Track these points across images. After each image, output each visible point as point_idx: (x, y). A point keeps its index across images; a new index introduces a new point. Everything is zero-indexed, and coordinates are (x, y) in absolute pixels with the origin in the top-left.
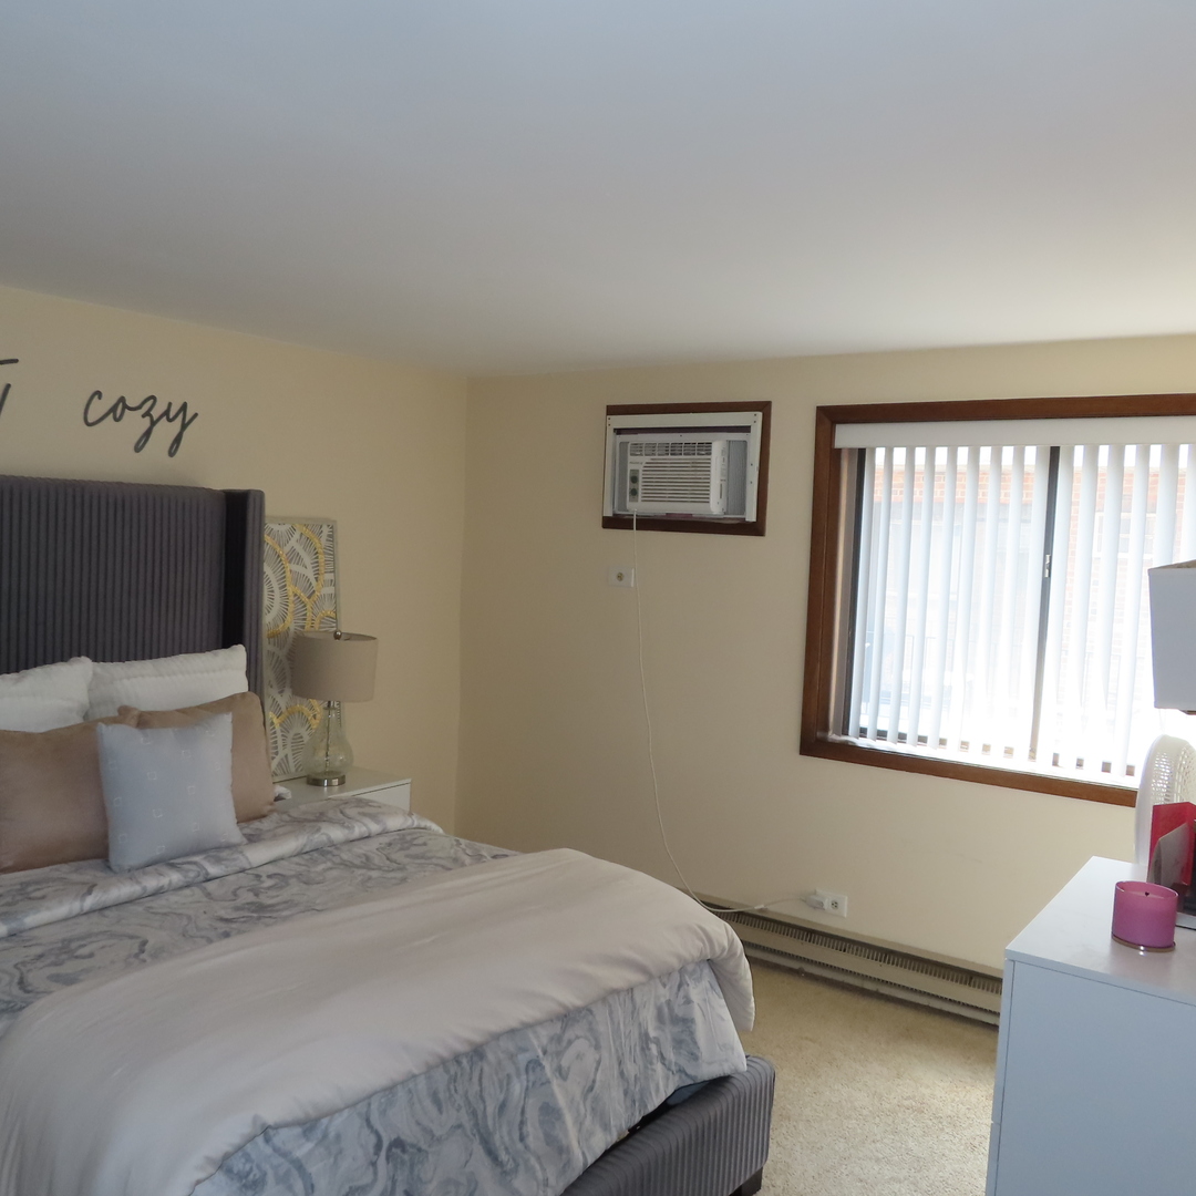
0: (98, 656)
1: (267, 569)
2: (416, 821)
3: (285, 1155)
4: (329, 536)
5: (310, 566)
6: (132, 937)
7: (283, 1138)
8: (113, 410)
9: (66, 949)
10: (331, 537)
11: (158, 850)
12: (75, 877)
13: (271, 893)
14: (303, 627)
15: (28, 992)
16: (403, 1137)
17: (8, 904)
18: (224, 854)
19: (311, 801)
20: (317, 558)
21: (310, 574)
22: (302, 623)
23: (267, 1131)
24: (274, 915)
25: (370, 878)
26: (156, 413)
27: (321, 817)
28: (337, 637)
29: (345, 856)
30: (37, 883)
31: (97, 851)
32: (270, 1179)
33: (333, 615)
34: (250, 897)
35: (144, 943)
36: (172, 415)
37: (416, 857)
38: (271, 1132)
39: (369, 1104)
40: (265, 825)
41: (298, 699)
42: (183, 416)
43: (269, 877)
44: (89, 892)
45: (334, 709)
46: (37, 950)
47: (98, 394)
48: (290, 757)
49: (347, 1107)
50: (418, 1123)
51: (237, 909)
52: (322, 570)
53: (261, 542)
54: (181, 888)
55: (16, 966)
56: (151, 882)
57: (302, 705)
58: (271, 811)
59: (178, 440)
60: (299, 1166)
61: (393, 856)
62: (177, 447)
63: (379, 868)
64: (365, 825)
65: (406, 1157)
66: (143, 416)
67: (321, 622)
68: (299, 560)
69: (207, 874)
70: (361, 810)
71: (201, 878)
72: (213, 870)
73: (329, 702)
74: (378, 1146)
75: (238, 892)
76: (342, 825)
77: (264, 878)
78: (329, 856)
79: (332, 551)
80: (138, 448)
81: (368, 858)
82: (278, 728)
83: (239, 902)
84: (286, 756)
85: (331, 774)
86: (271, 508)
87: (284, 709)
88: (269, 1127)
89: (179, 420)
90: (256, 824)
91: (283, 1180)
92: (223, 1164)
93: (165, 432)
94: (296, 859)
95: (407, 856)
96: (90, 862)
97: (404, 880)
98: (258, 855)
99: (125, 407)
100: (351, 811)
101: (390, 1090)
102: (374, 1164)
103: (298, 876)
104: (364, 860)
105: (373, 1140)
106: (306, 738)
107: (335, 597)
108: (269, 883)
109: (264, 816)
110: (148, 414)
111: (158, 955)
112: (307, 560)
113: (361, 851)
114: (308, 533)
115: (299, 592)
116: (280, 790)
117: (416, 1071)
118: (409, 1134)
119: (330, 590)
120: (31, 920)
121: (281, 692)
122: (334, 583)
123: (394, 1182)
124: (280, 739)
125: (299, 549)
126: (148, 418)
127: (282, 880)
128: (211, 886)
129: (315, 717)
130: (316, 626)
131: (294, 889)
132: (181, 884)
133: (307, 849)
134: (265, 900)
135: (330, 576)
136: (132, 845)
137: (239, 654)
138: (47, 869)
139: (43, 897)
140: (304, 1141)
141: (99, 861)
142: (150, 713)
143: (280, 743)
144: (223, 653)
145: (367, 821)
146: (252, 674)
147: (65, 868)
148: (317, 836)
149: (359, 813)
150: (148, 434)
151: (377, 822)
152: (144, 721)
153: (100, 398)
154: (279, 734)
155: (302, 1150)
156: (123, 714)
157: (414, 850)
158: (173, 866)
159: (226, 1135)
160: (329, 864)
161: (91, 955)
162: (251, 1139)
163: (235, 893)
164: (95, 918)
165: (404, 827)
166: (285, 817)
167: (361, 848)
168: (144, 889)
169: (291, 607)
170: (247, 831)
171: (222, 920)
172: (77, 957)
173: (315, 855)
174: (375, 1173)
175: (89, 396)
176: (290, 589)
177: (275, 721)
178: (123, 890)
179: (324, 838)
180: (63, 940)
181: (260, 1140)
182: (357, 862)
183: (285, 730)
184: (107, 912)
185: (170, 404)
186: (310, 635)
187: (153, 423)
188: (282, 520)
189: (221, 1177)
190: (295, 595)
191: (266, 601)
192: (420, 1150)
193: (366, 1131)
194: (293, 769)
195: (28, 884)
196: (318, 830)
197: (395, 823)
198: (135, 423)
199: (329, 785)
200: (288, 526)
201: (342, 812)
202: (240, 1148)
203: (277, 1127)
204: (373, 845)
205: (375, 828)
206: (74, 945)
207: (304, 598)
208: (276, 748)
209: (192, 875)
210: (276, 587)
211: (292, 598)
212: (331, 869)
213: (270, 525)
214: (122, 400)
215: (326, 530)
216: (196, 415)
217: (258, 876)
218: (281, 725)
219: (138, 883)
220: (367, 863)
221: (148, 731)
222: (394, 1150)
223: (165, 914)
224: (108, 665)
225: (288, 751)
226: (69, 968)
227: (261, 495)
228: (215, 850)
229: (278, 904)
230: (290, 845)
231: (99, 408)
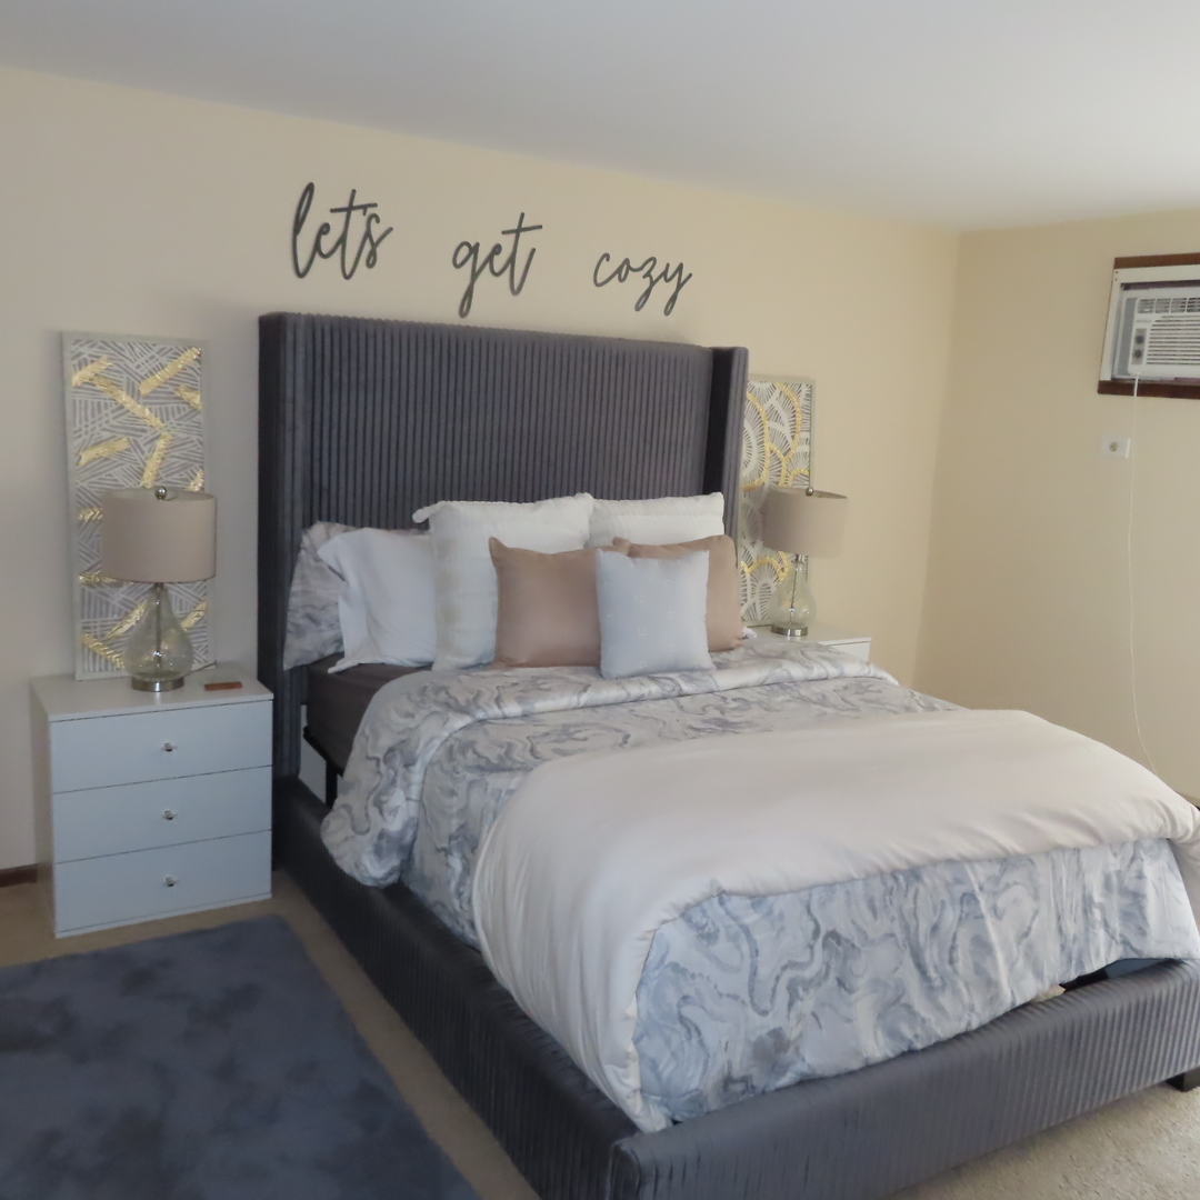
0: (599, 494)
1: (747, 425)
2: (873, 671)
3: (735, 918)
4: (807, 395)
5: (787, 424)
6: (617, 730)
7: (735, 904)
8: (619, 271)
9: (566, 732)
10: (809, 396)
11: (640, 667)
12: (573, 678)
13: (737, 713)
14: (777, 483)
15: (537, 758)
16: (838, 931)
17: (523, 691)
18: (696, 675)
19: (777, 643)
20: (794, 416)
21: (786, 431)
22: (776, 479)
23: (722, 895)
24: (737, 730)
25: (825, 713)
26: (655, 274)
27: (783, 655)
28: (809, 494)
29: (803, 692)
30: (545, 678)
31: (590, 660)
32: (722, 934)
33: (806, 473)
34: (717, 714)
35: (628, 736)
36: (669, 275)
37: (870, 701)
38: (724, 896)
39: (811, 895)
40: (733, 656)
41: (769, 550)
42: (679, 276)
43: (734, 700)
44: (585, 690)
45: (801, 562)
46: (545, 730)
47: (607, 256)
48: (758, 606)
49: (792, 891)
50: (854, 923)
51: (705, 721)
52: (799, 428)
53: (743, 399)
54: (658, 699)
55: (528, 738)
56: (635, 690)
57: (772, 558)
58: (739, 646)
59: (673, 299)
60: (746, 930)
61: (849, 698)
62: (672, 307)
63: (835, 707)
64: (825, 668)
65: (840, 949)
66: (644, 277)
67: (794, 479)
68: (778, 418)
69: (681, 690)
70: (821, 654)
71: (675, 693)
72: (686, 688)
73: (797, 556)
74: (816, 932)
75: (707, 709)
76: (802, 664)
77: (729, 700)
78: (788, 690)
79: (809, 411)
80: (638, 307)
81: (824, 697)
82: (748, 576)
83: (706, 717)
84: (754, 604)
85: (795, 624)
86: (754, 366)
87: (754, 560)
88: (724, 892)
89: (675, 281)
90: (724, 655)
91: (733, 938)
92: (685, 914)
93: (664, 290)
94: (758, 689)
95: (861, 700)
96: (585, 668)
97: (858, 718)
98: (725, 680)
99: (629, 268)
100: (812, 654)
101: (830, 886)
102: (811, 947)
103: (759, 703)
104: (820, 697)
105: (811, 926)
106: (773, 589)
107: (809, 455)
108: (734, 705)
109: (732, 649)
110: (648, 274)
111: (638, 745)
112: (785, 417)
113: (818, 690)
114: (788, 393)
115: (775, 449)
116: (747, 631)
117: (855, 876)
118: (845, 930)
119: (806, 448)
120: (540, 705)
121: (753, 543)
122: (809, 442)
123: (828, 967)
124: (749, 588)
125: (778, 407)
126: (648, 279)
127: (745, 704)
128: (683, 701)
129: (783, 569)
130: (790, 483)
131: (754, 713)
132: (659, 695)
133: (769, 681)
134: (729, 718)
135: (806, 435)
136: (619, 657)
137: (717, 501)
138: (551, 669)
139: (549, 690)
140: (752, 911)
141: (592, 668)
142: (640, 546)
143: (749, 592)
144: (703, 498)
145: (825, 663)
146: (729, 520)
147: (566, 670)
148: (778, 670)
149: (819, 656)
150: (647, 293)
151: (836, 666)
152: (634, 552)
153: (608, 260)
154: (749, 583)
155: (751, 918)
156: (617, 543)
157: (868, 696)
158: (653, 679)
159: (690, 889)
160: (788, 697)
161: (585, 739)
162: (709, 898)
163: (704, 709)
164: (588, 712)
165: (861, 674)
166: (751, 652)
167: (817, 688)
168: (629, 694)
169: (767, 463)
170: (717, 659)
171: (691, 728)
172: (574, 739)
173: (776, 687)
174: (812, 955)
175: (599, 259)
176: (768, 445)
177: (746, 570)
178: (610, 693)
179: (785, 674)
180: (564, 725)
181: (715, 901)
182: (814, 698)
183: (755, 578)
184: (597, 709)
185: (668, 265)
186: (783, 491)
187: (653, 283)
188: (763, 378)
189: (682, 924)
190: (772, 452)
191: (744, 457)
192: (853, 946)
193: (805, 917)
194: (759, 617)
195: (538, 678)
196: (780, 666)
197: (852, 669)
198: (637, 283)
199: (792, 635)
200: (769, 385)
201: (802, 653)
202: (699, 904)
203: (731, 894)
204: (828, 687)
205: (833, 671)
206: (572, 730)
207: (780, 454)
208: (746, 595)
209: (668, 689)
210: (754, 441)
211: (768, 454)
212: (789, 701)
213: (752, 383)
214: (627, 261)
215: (804, 390)
216: (691, 275)
217: (724, 699)
218: (751, 575)
219: (624, 688)
220: (823, 700)
221: (638, 560)
222: (830, 939)
223: (646, 718)
224: (606, 502)
225: (756, 599)
226: (568, 746)
227: (745, 352)
228: (689, 671)
229: (740, 723)
230: (754, 675)
231: (607, 269)
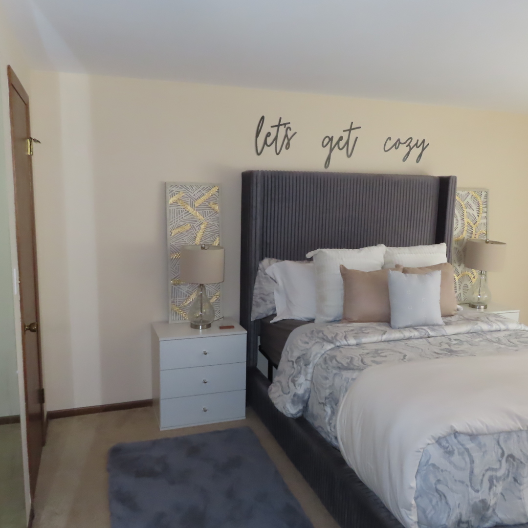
0: (387, 245)
1: (456, 212)
2: (523, 327)
3: (462, 445)
4: (485, 196)
5: (475, 210)
6: (400, 353)
7: (462, 438)
8: (395, 144)
9: (377, 353)
10: (486, 197)
11: (409, 323)
12: (379, 328)
13: (457, 346)
14: (471, 237)
15: (365, 364)
16: (514, 454)
17: (356, 333)
18: (436, 328)
19: (472, 313)
20: (479, 206)
21: (476, 215)
22: (471, 235)
23: (456, 434)
24: (457, 355)
25: (500, 348)
26: (412, 145)
27: (477, 319)
28: (487, 242)
29: (488, 337)
30: (365, 328)
31: (386, 319)
32: (456, 452)
33: (485, 232)
34: (447, 346)
35: (405, 356)
36: (418, 145)
37: (523, 342)
38: (457, 434)
39: (499, 436)
40: (453, 319)
41: (467, 269)
42: (423, 145)
43: (455, 340)
44: (384, 334)
45: (483, 274)
46: (366, 351)
47: (390, 138)
48: (462, 295)
49: (490, 434)
50: (521, 451)
51: (441, 350)
52: (481, 212)
53: (454, 200)
54: (418, 338)
55: (360, 355)
56: (407, 334)
57: (468, 272)
58: (456, 314)
59: (420, 156)
60: (467, 450)
61: (512, 340)
62: (420, 159)
63: (505, 344)
64: (498, 325)
65: (515, 463)
66: (407, 146)
67: (479, 236)
68: (470, 207)
69: (429, 334)
70: (496, 319)
71: (426, 336)
72: (431, 334)
73: (482, 271)
74: (503, 454)
75: (442, 343)
76: (487, 323)
77: (452, 340)
78: (481, 336)
79: (486, 203)
80: (404, 160)
81: (499, 339)
82: (457, 280)
83: (442, 347)
84: (460, 294)
85: (480, 303)
86: (459, 184)
87: (460, 273)
88: (457, 432)
89: (421, 148)
90: (449, 318)
91: (461, 454)
92: (438, 441)
93: (416, 152)
94: (467, 335)
95: (518, 341)
96: (384, 323)
97: (517, 350)
98: (450, 330)
99: (400, 143)
100: (491, 318)
101: (509, 433)
102: (500, 461)
103: (467, 341)
104: (497, 340)
105: (500, 451)
106: (470, 287)
107: (487, 224)
108: (455, 342)
109: (452, 316)
110: (409, 145)
111: (410, 360)
112: (474, 207)
113: (496, 336)
114: (475, 195)
115: (470, 221)
116: (459, 307)
117: (522, 428)
118: (517, 454)
119: (485, 221)
120: (364, 340)
121: (459, 266)
122: (486, 218)
123: (509, 472)
124: (458, 286)
125: (471, 202)
126: (409, 147)
127: (461, 342)
128: (430, 340)
129: (474, 277)
130: (477, 237)
131: (465, 346)
132: (419, 337)
133: (471, 331)
134: (454, 348)
135: (485, 215)
136: (399, 319)
137: (443, 247)
138: (368, 323)
139: (368, 333)
140: (470, 442)
141: (387, 323)
142: (407, 268)
143: (458, 288)
144: (436, 246)
145: (499, 323)
146: (448, 255)
147: (375, 324)
148: (476, 326)
149: (495, 320)
150: (408, 154)
151: (505, 325)
152: (405, 271)
153: (390, 140)
154: (457, 284)
155: (470, 445)
156: (397, 267)
157: (522, 340)
158: (415, 329)
159: (440, 430)
160: (481, 339)
161: (386, 356)
162: (449, 435)
163: (440, 344)
164: (386, 343)
165: (517, 329)
166: (461, 317)
167: (496, 335)
168: (405, 336)
169: (466, 228)
170: (445, 320)
171: (435, 353)
172: (380, 356)
173: (475, 334)
174: (501, 465)
175: (386, 139)
176: (466, 220)
177: (456, 277)
178: (396, 335)
179: (479, 328)
180: (375, 350)
181: (453, 436)
182: (494, 340)
183: (460, 281)
184: (390, 342)
185: (418, 140)
186: (474, 241)
187: (411, 149)
188: (463, 189)
189: (437, 446)
190: (468, 223)
191: (455, 226)
192: (521, 462)
193: (497, 446)
194: (463, 299)
195: (362, 328)
196: (477, 324)
197: (513, 326)
198: (404, 149)
199: (479, 308)
200: (466, 192)
201: (487, 318)
202: (445, 437)
203: (460, 433)
204: (501, 335)
205: (503, 327)
206: (379, 352)
207: (472, 224)
208: (456, 289)
209: (423, 334)
210: (459, 218)
211: (466, 224)
212: (481, 341)
213: (458, 191)
214: (399, 140)
215: (484, 194)
216: (428, 144)
217: (450, 339)
218: (458, 280)
219: (402, 333)
220: (499, 341)
221: (407, 274)
222: (510, 458)
223: (413, 347)
224: (391, 248)
225: (461, 291)
226: (378, 359)
227: (455, 178)
228: (432, 326)
229: (459, 351)
230: (464, 328)
231: (390, 144)
